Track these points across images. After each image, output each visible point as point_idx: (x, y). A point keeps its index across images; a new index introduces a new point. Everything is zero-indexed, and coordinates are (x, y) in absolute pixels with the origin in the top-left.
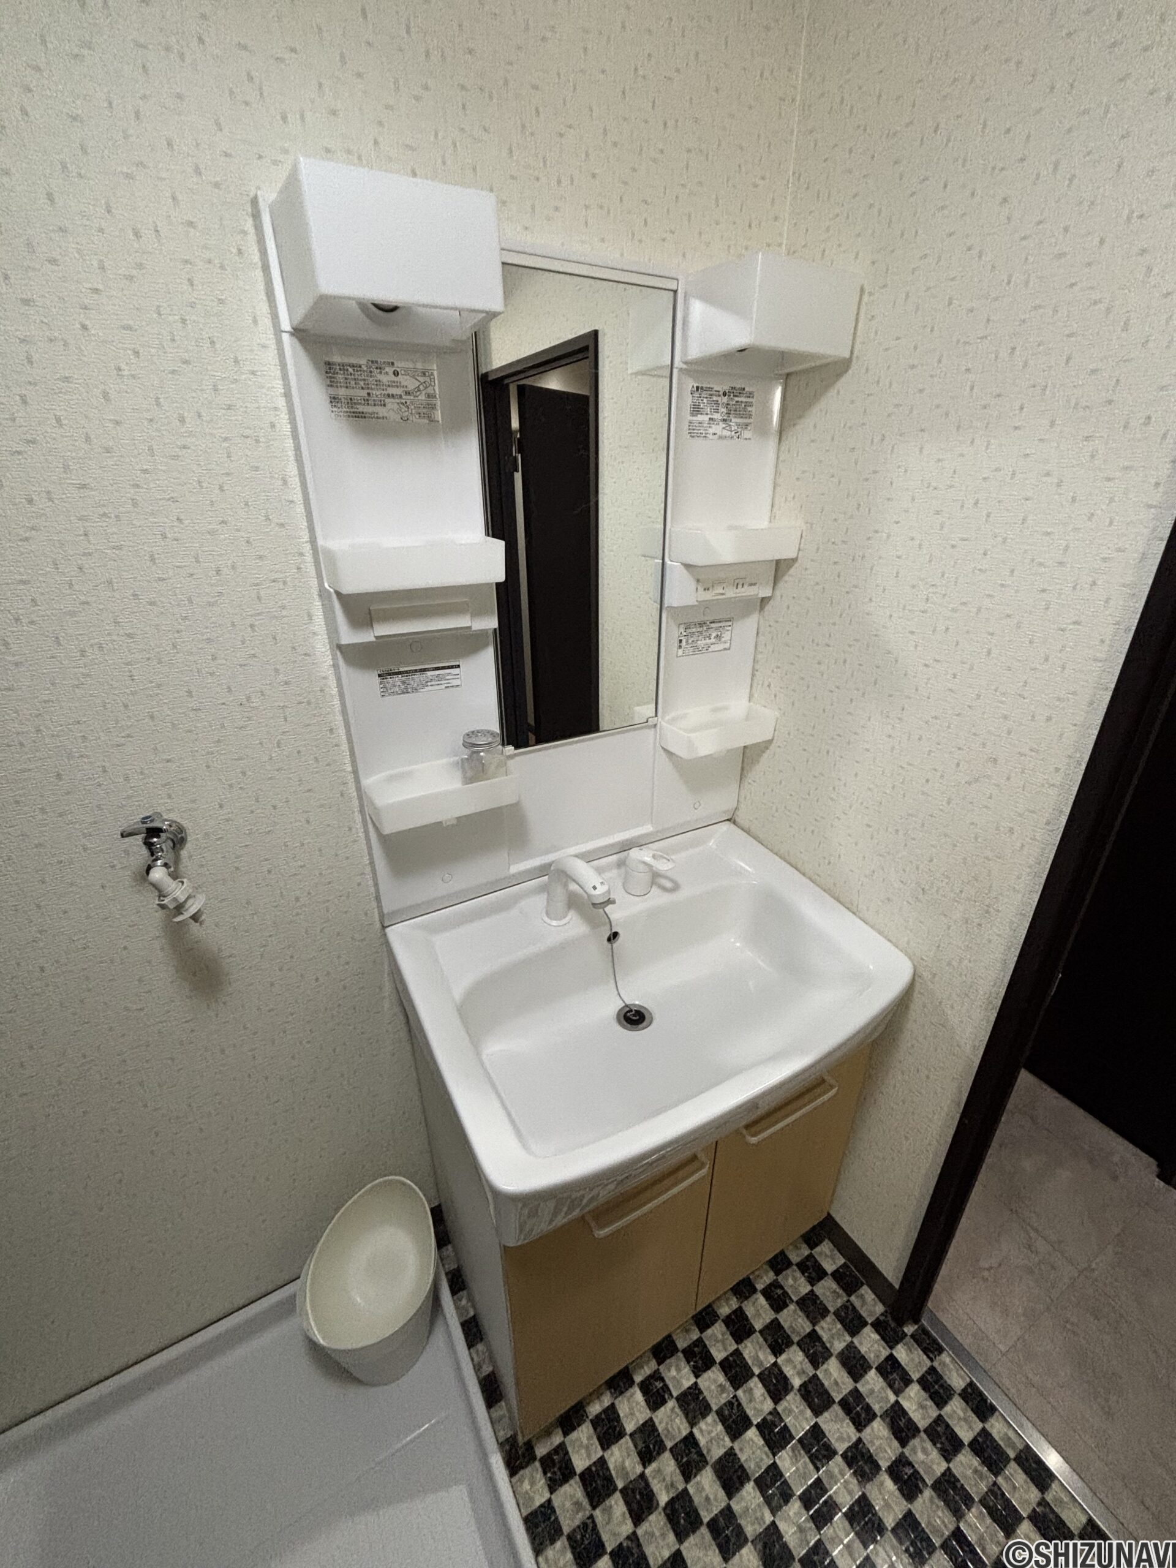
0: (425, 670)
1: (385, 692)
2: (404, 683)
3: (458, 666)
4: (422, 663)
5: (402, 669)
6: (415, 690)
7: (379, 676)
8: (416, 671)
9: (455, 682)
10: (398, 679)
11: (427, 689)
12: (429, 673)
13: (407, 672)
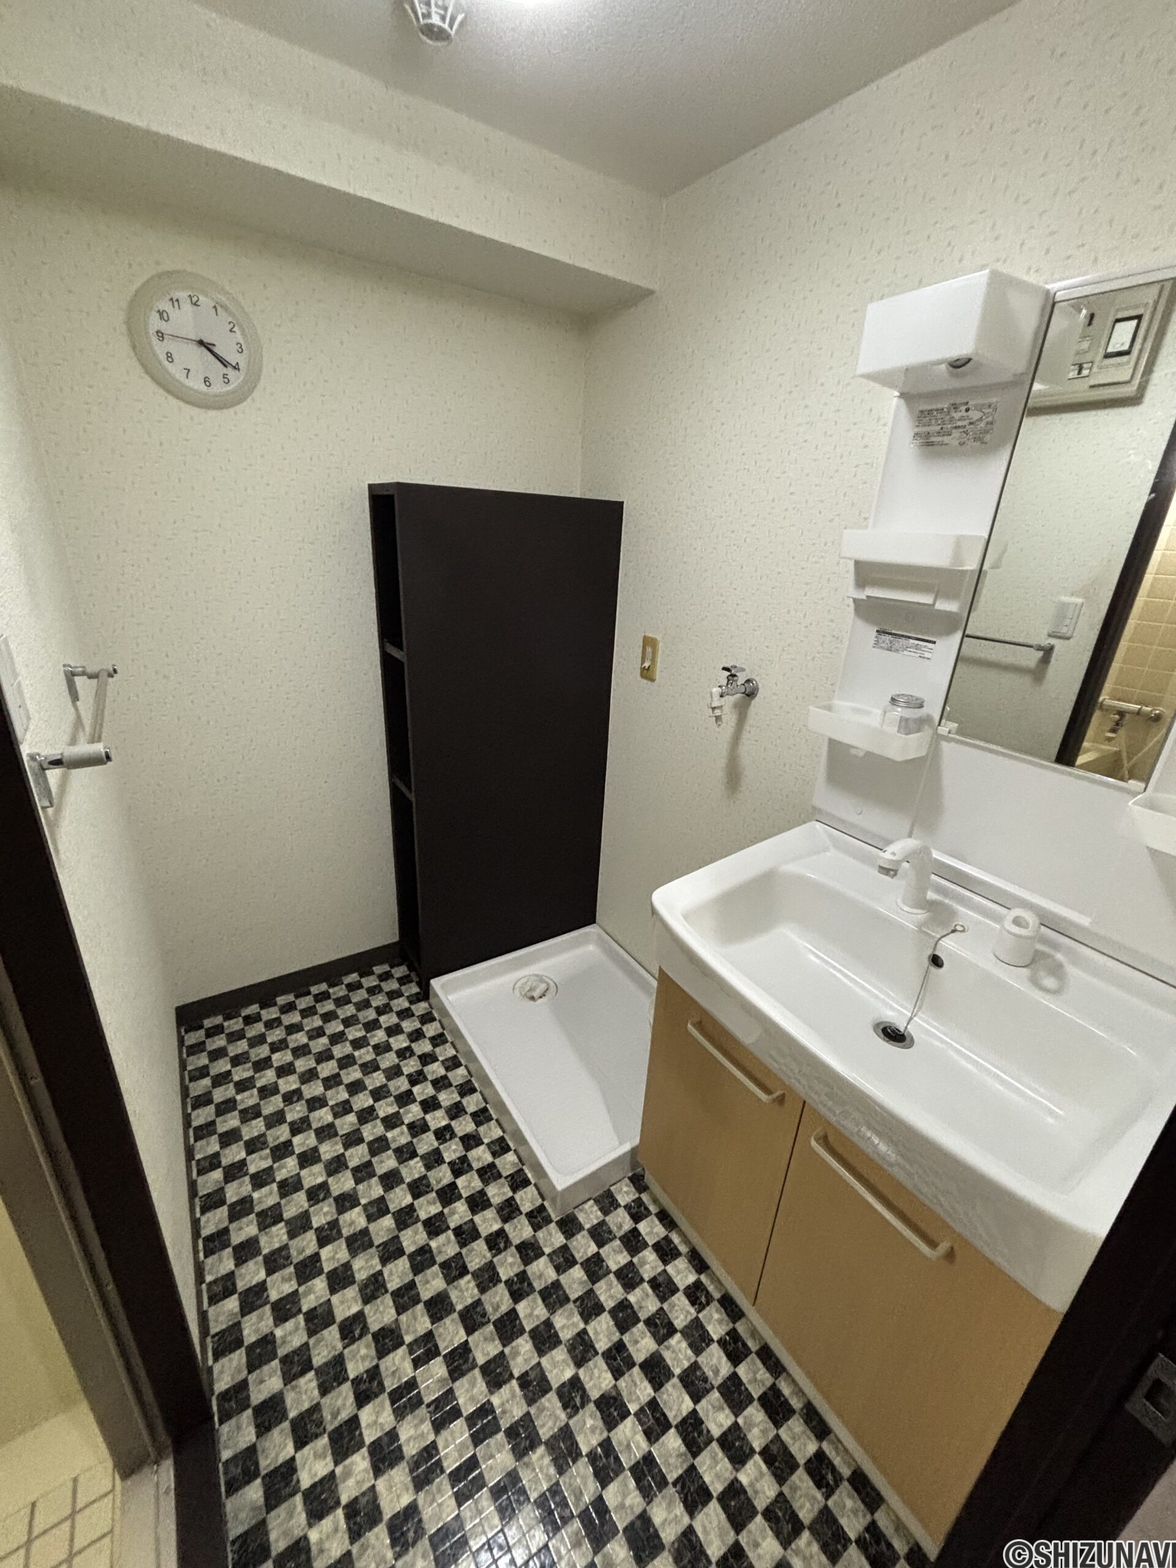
0: (910, 638)
1: (877, 644)
2: (891, 642)
3: (934, 643)
4: (909, 632)
5: (893, 632)
6: (897, 651)
7: (877, 631)
8: (903, 636)
9: (927, 655)
10: (888, 638)
11: (905, 652)
12: (911, 641)
13: (895, 635)
